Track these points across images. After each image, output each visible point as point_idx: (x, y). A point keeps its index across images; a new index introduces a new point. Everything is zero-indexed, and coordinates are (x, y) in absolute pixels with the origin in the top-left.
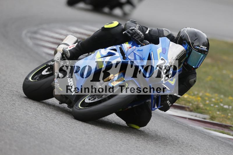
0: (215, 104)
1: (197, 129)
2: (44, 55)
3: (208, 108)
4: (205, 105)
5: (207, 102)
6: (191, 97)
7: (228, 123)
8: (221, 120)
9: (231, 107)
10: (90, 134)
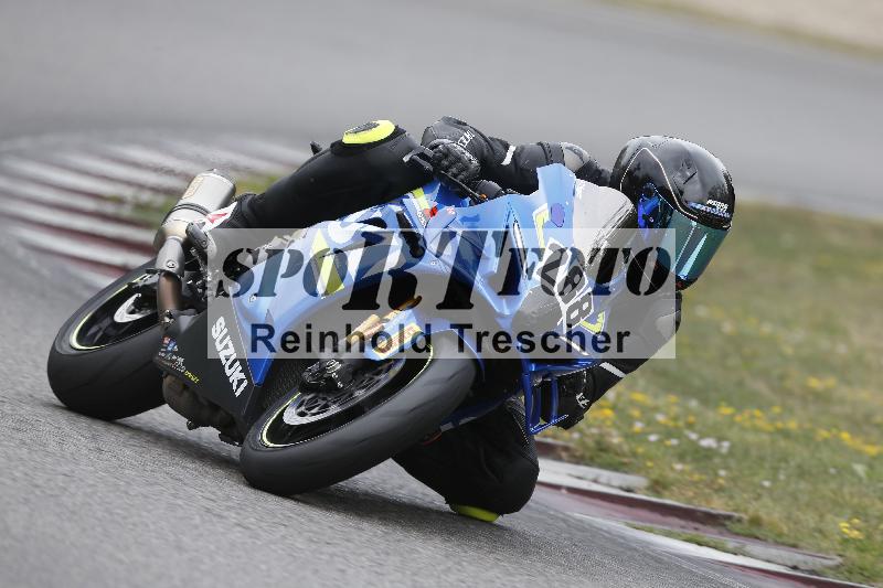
0: (669, 434)
1: (601, 530)
2: (21, 252)
3: (640, 450)
4: (629, 436)
5: (638, 426)
7: (718, 506)
8: (691, 494)
9: (726, 444)
10: (197, 551)
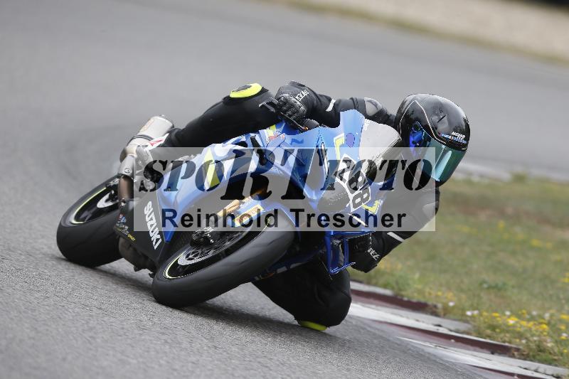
3: (565, 351)
4: (558, 342)
5: (564, 336)
6: (524, 323)
